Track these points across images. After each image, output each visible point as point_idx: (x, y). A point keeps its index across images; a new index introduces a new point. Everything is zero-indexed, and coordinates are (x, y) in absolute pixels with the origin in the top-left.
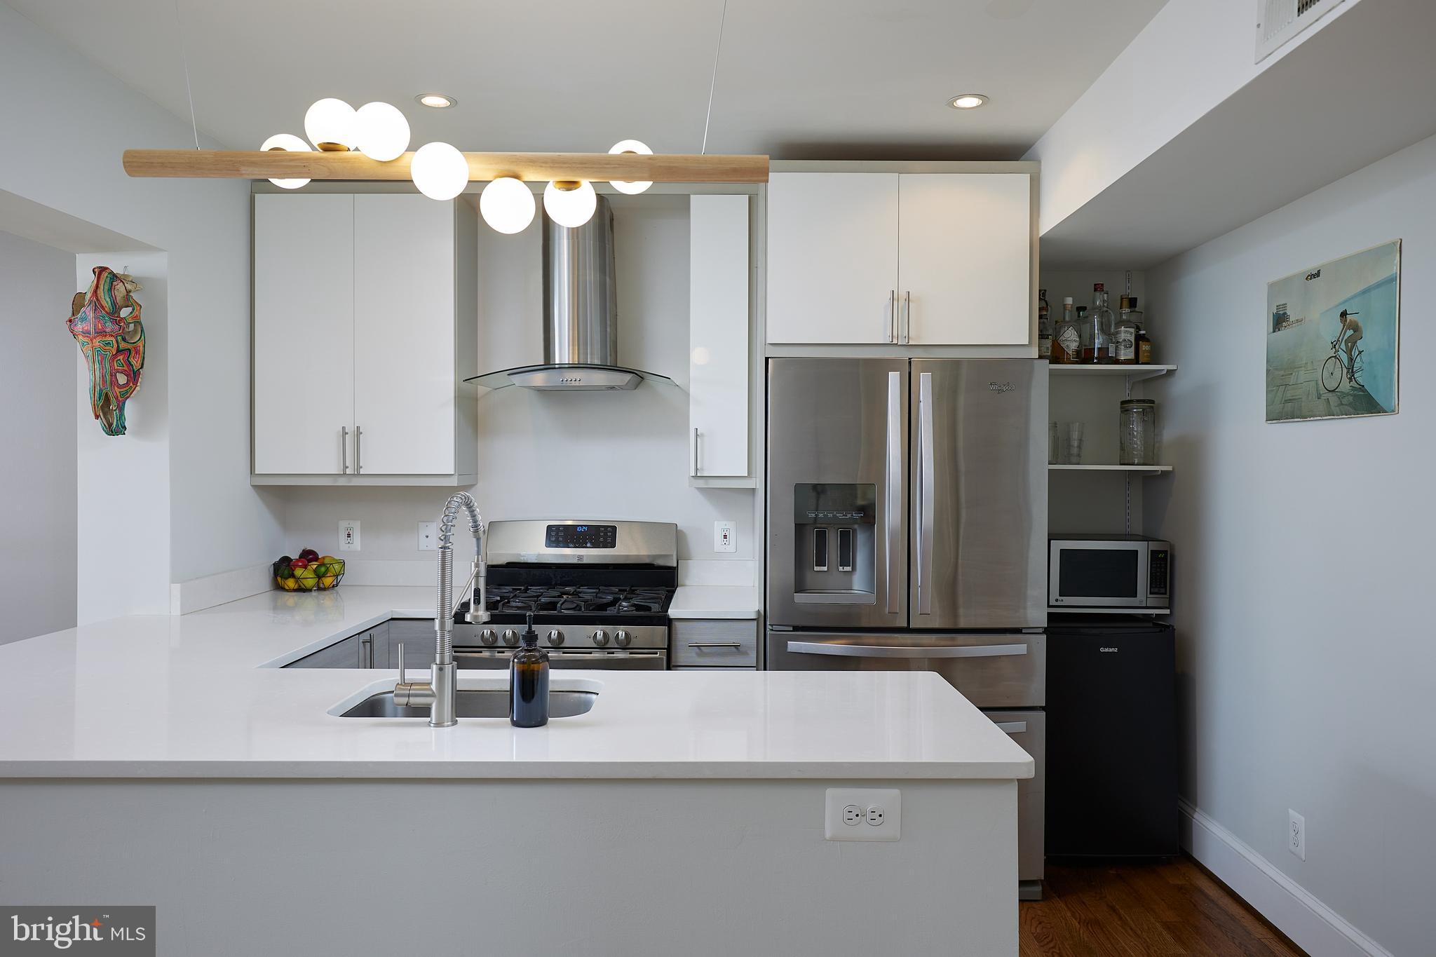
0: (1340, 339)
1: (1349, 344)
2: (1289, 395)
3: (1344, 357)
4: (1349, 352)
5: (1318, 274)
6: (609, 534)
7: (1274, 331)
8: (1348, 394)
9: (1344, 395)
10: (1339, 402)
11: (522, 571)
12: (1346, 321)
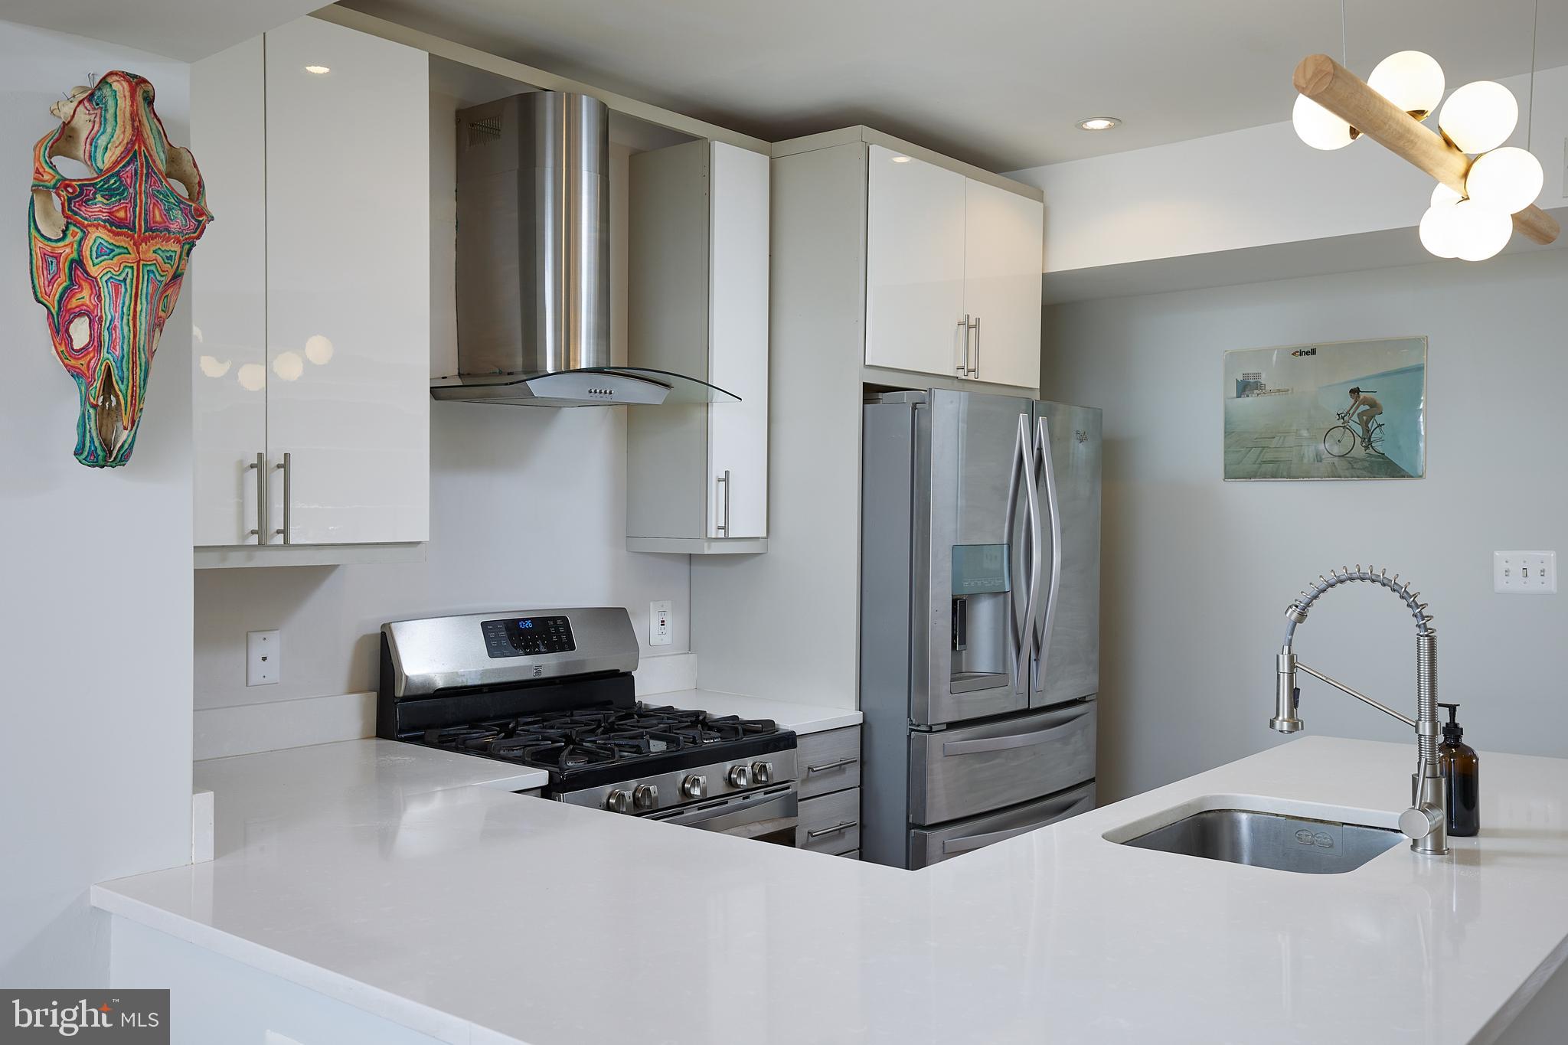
0: (1351, 412)
1: (1364, 417)
2: (1269, 456)
3: (1359, 429)
4: (1365, 425)
5: (1313, 352)
6: (562, 629)
7: (1239, 396)
8: (1363, 460)
9: (1356, 460)
10: (1350, 467)
11: (449, 701)
12: (1359, 397)
